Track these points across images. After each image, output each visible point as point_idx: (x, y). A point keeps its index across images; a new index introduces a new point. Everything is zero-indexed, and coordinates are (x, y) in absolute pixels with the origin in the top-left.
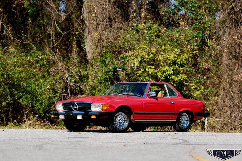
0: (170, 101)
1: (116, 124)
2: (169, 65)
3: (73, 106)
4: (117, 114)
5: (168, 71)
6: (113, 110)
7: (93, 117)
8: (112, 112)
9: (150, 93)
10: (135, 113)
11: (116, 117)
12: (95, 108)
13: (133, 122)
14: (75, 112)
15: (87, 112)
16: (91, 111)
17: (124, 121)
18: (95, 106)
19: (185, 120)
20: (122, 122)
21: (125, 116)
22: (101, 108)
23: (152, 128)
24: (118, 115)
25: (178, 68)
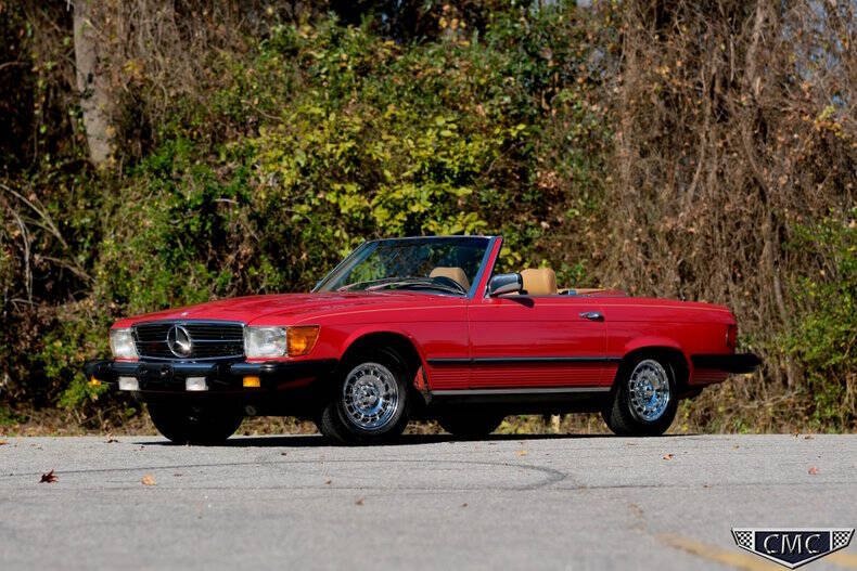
0: (582, 309)
1: (351, 409)
2: (417, 179)
3: (173, 337)
4: (356, 370)
5: (413, 201)
6: (336, 353)
7: (250, 383)
8: (332, 363)
9: (496, 278)
10: (429, 363)
11: (353, 381)
12: (260, 344)
13: (427, 400)
14: (183, 364)
15: (224, 365)
16: (243, 359)
17: (387, 397)
18: (260, 335)
19: (651, 387)
20: (376, 403)
21: (389, 376)
22: (284, 343)
23: (531, 423)
24: (359, 374)
25: (452, 190)
